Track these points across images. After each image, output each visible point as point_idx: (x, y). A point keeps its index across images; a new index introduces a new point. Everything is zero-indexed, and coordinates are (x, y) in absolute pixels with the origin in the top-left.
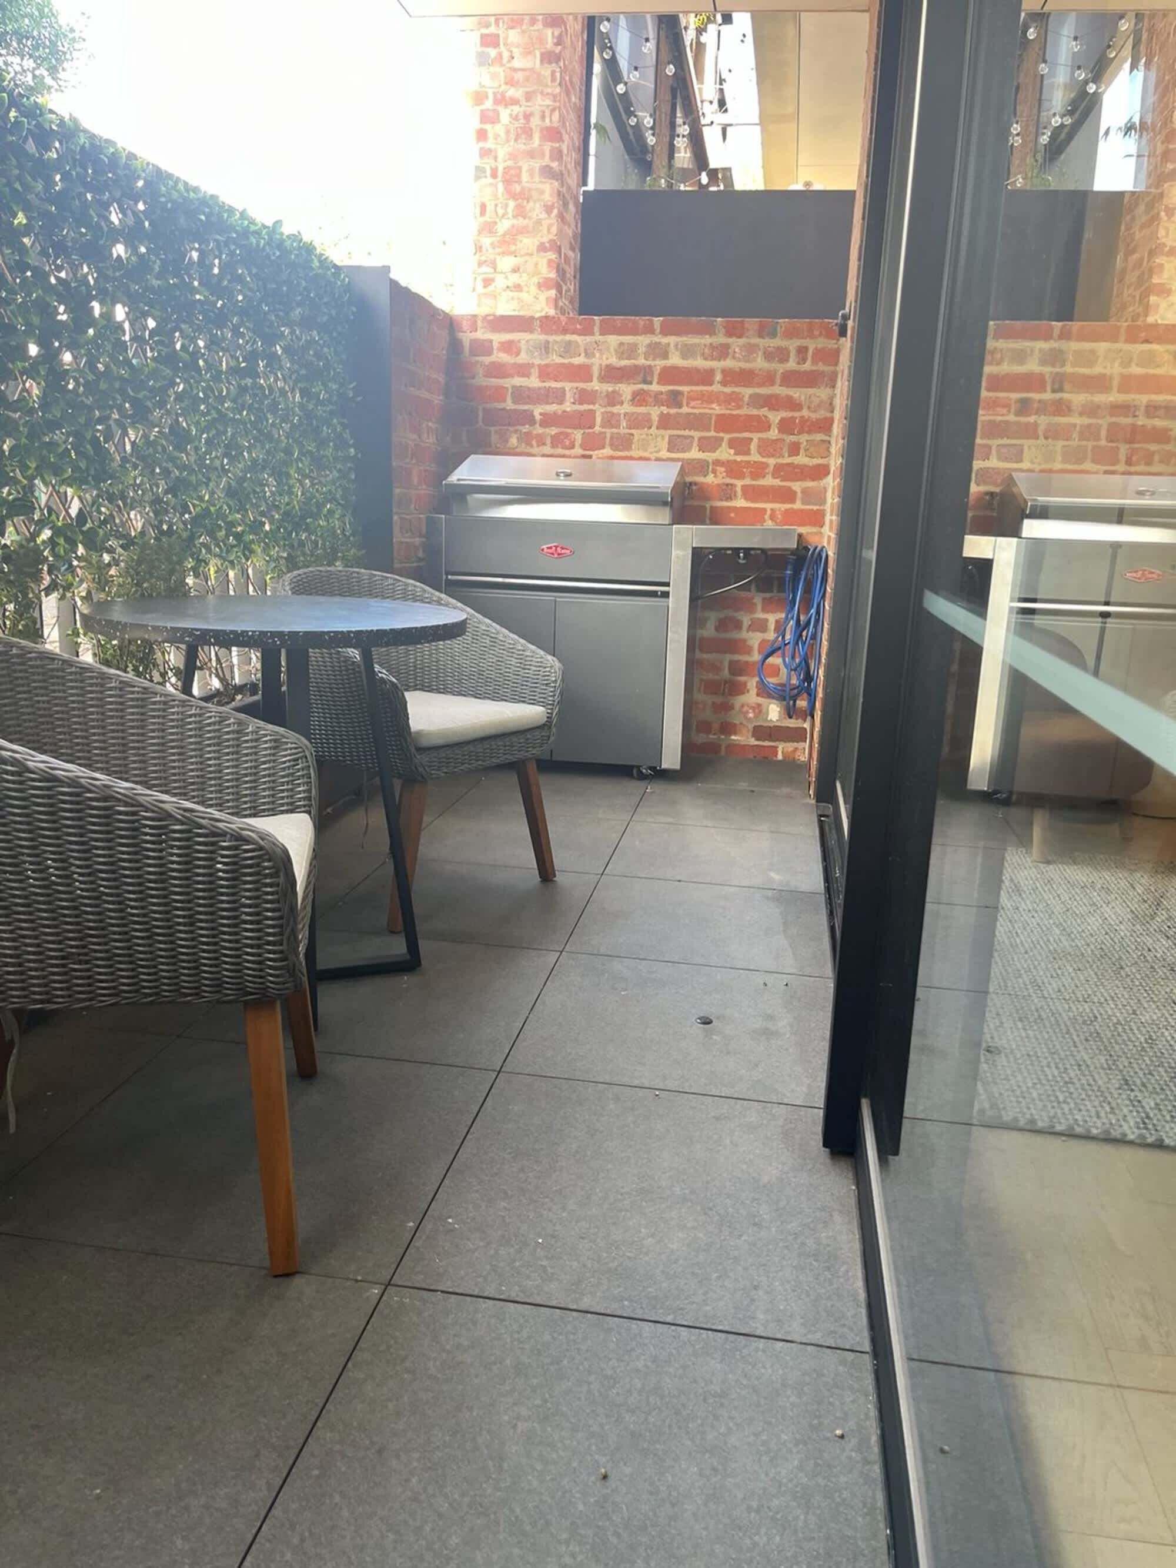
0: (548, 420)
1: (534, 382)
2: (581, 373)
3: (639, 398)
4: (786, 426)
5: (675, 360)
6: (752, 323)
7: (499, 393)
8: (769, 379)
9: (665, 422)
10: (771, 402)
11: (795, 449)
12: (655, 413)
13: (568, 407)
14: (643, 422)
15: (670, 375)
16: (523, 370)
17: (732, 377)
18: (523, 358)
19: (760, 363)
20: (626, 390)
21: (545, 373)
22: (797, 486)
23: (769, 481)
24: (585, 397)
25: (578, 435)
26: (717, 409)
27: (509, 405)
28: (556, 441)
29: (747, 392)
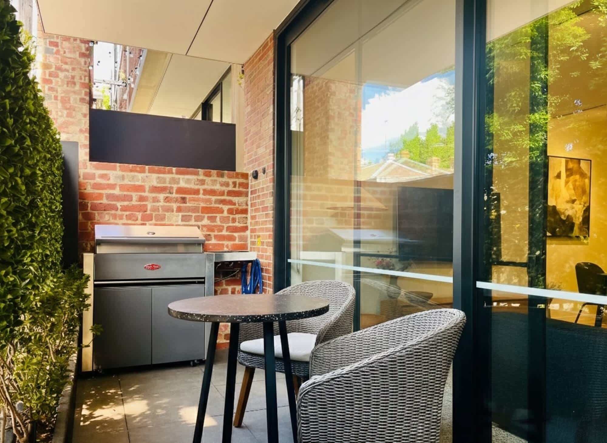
0: (124, 209)
1: (117, 192)
2: (140, 188)
3: (167, 199)
4: (230, 211)
5: (182, 184)
6: (214, 172)
7: (100, 196)
8: (222, 193)
9: (179, 210)
10: (223, 202)
11: (234, 220)
12: (175, 206)
13: (134, 202)
14: (170, 210)
15: (180, 191)
16: (113, 187)
17: (206, 192)
18: (112, 181)
19: (217, 187)
20: (162, 196)
21: (122, 187)
22: (236, 235)
23: (224, 233)
24: (141, 199)
25: (139, 215)
26: (202, 205)
27: (104, 201)
28: (129, 217)
29: (214, 198)
